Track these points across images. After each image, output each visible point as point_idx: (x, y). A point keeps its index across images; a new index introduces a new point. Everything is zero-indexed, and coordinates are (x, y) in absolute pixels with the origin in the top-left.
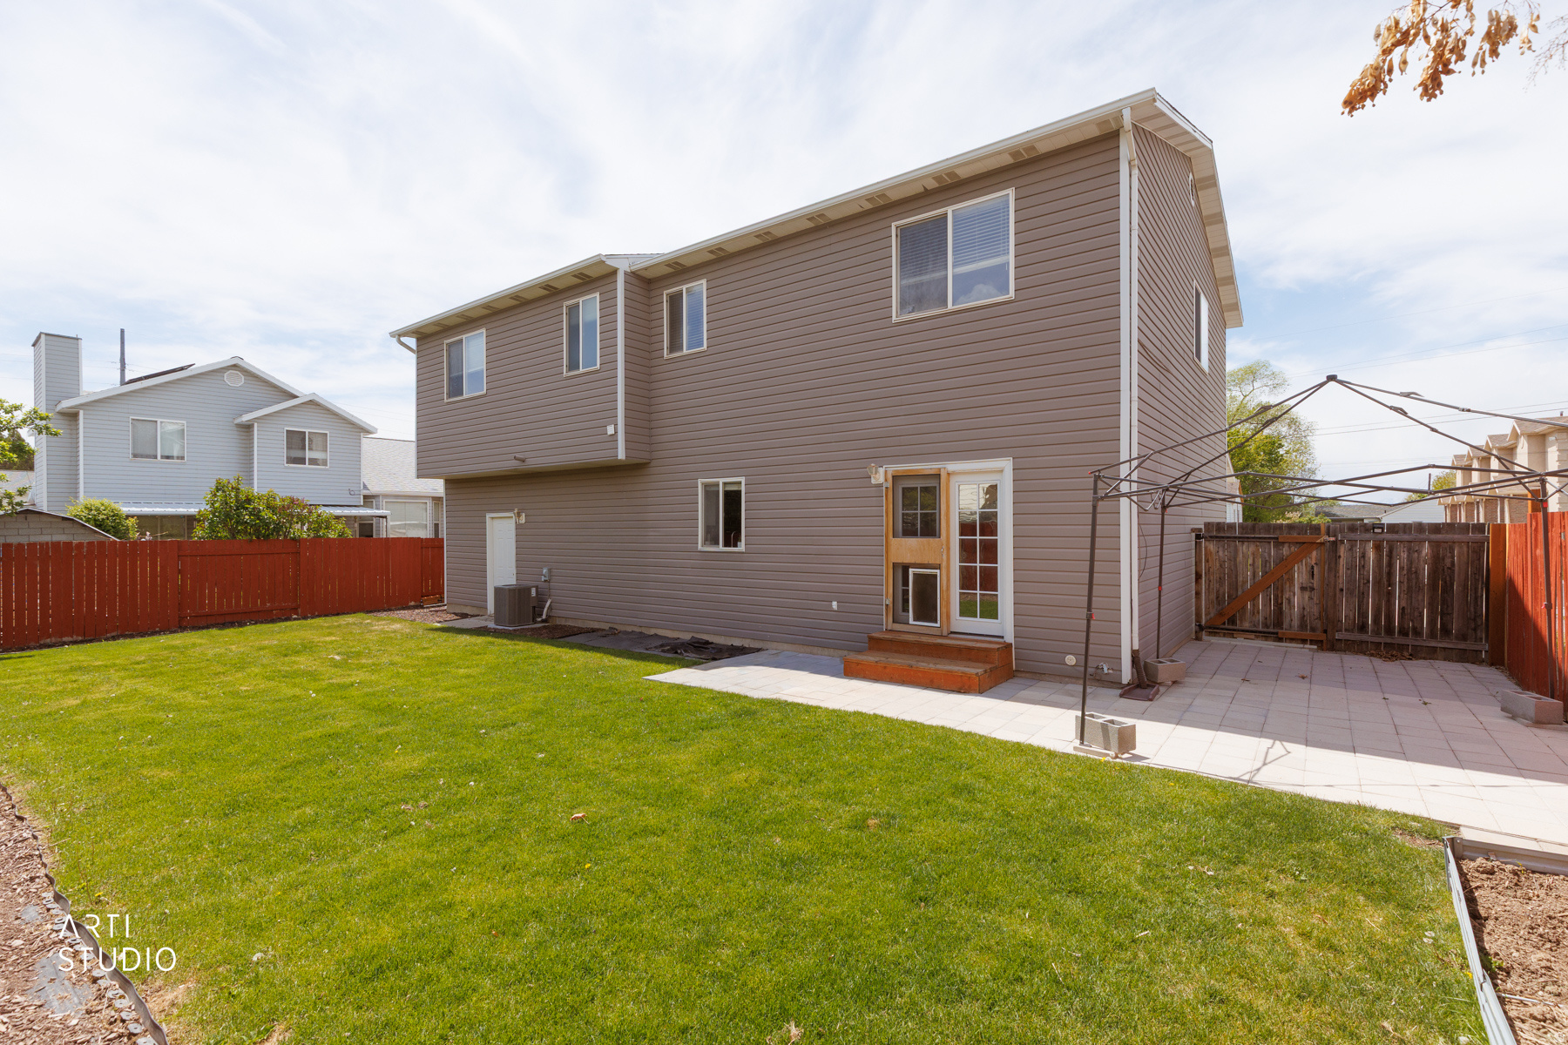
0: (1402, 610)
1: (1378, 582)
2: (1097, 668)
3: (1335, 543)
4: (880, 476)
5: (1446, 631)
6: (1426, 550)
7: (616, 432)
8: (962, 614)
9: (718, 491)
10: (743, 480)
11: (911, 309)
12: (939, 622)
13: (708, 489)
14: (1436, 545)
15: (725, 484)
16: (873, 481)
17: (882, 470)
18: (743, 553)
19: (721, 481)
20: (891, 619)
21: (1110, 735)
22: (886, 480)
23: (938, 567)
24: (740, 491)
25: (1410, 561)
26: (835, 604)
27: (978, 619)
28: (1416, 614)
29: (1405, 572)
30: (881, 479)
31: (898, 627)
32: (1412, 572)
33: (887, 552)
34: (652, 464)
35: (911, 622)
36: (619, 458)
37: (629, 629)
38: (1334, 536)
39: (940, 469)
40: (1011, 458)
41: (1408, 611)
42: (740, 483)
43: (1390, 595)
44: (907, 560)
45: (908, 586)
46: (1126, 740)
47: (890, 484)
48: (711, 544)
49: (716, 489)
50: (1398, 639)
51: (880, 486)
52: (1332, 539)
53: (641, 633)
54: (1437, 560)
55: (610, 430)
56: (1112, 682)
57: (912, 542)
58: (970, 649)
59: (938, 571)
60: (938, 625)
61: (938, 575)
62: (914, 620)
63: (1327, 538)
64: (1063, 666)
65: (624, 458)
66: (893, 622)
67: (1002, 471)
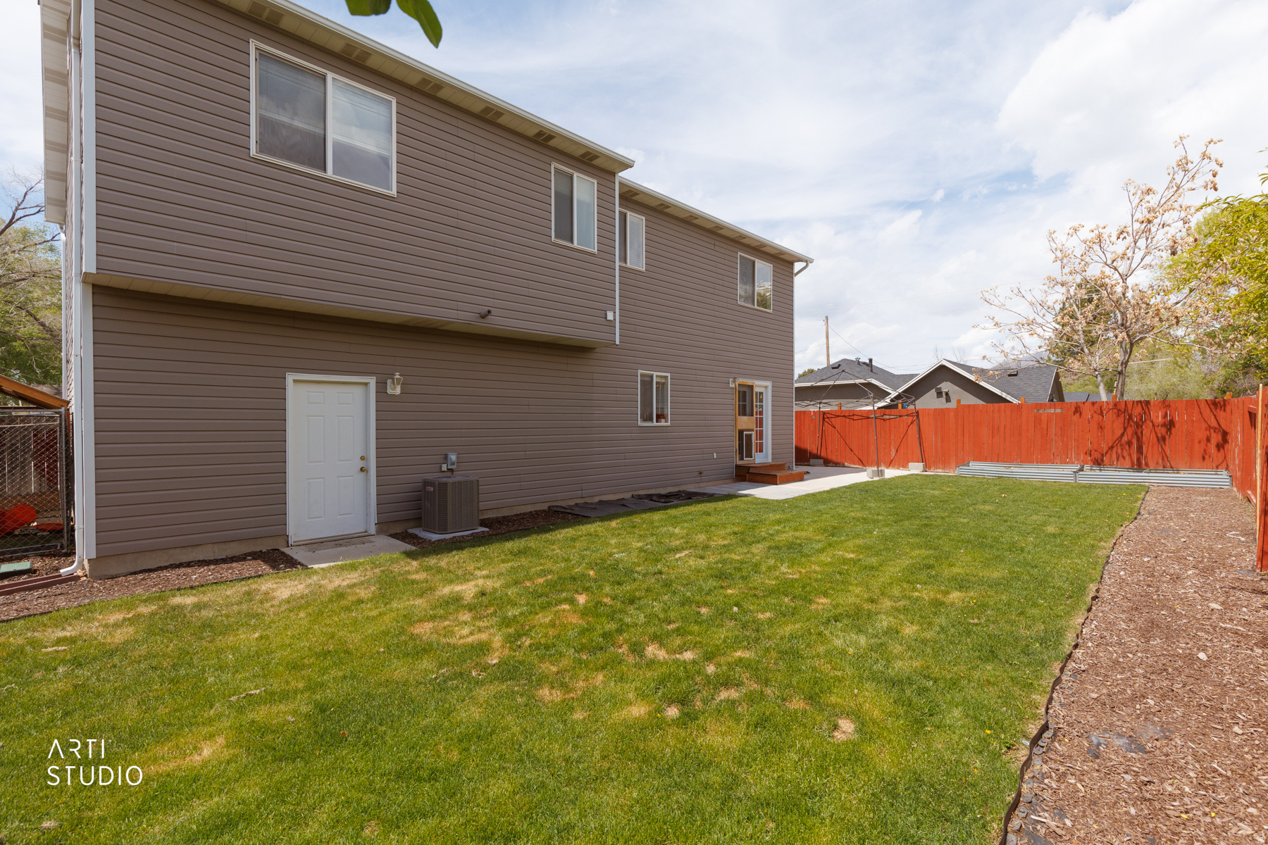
7: (614, 319)
9: (653, 382)
11: (743, 300)
13: (644, 378)
15: (657, 376)
16: (731, 386)
18: (669, 427)
19: (655, 374)
20: (737, 459)
22: (736, 386)
23: (753, 430)
24: (666, 383)
26: (715, 455)
33: (736, 424)
35: (745, 459)
39: (753, 383)
40: (771, 382)
42: (667, 377)
44: (744, 427)
45: (743, 441)
47: (737, 389)
49: (651, 379)
51: (734, 388)
55: (610, 316)
57: (745, 418)
59: (752, 433)
60: (753, 459)
67: (767, 387)
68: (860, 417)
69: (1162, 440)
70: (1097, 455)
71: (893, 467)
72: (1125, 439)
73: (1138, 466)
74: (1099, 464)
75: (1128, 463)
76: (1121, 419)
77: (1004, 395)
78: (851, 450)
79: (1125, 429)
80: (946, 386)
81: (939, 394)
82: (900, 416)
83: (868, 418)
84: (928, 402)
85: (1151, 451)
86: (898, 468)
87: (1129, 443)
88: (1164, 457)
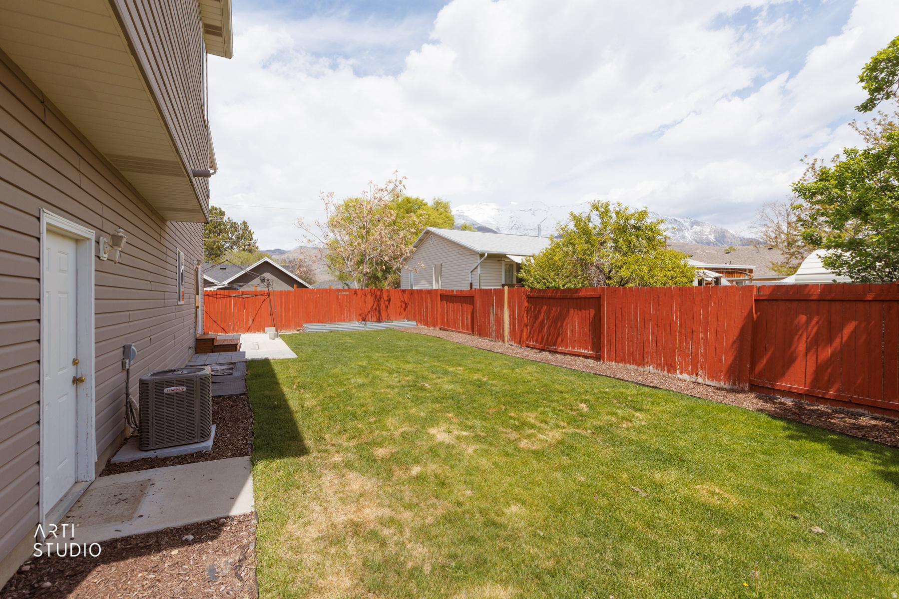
68: (222, 296)
69: (387, 307)
70: (363, 316)
71: (251, 332)
72: (374, 307)
73: (379, 320)
74: (364, 320)
75: (375, 320)
76: (372, 298)
77: (304, 283)
78: (215, 322)
79: (374, 302)
80: (267, 275)
81: (263, 281)
82: (256, 296)
83: (230, 297)
84: (254, 286)
85: (383, 313)
86: (255, 332)
87: (376, 309)
88: (388, 315)
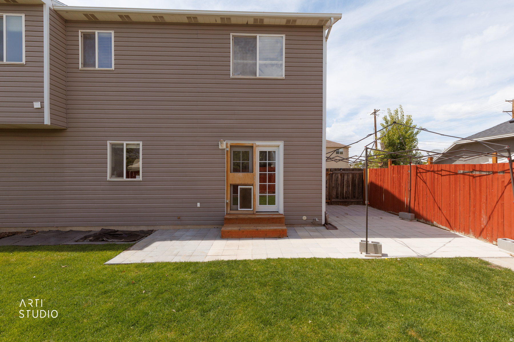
0: (346, 192)
1: (341, 185)
2: (314, 220)
3: (332, 174)
4: (224, 145)
5: (354, 197)
6: (351, 176)
7: (42, 107)
8: (261, 204)
9: (123, 149)
10: (141, 143)
11: (239, 73)
12: (252, 208)
13: (114, 147)
14: (353, 174)
15: (127, 144)
16: (220, 147)
17: (225, 143)
18: (141, 181)
19: (125, 143)
20: (229, 209)
21: (378, 248)
22: (227, 147)
23: (252, 185)
24: (139, 149)
25: (348, 178)
26: (199, 205)
27: (267, 205)
28: (349, 193)
29: (347, 182)
30: (224, 147)
31: (232, 212)
32: (348, 182)
33: (227, 179)
34: (68, 130)
35: (239, 209)
36: (45, 123)
37: (47, 229)
38: (332, 172)
39: (253, 144)
40: (283, 141)
41: (347, 192)
42: (139, 144)
43: (343, 188)
44: (237, 182)
45: (238, 194)
46: (366, 247)
47: (228, 149)
48: (116, 177)
49: (121, 147)
50: (345, 200)
51: (224, 149)
52: (332, 173)
53: (58, 231)
54: (353, 178)
55: (37, 105)
56: (318, 224)
57: (240, 175)
58: (273, 218)
59: (252, 187)
60: (252, 209)
61: (252, 188)
62: (240, 208)
63: (330, 172)
64: (302, 221)
65: (50, 124)
66: (230, 210)
67: (279, 146)
